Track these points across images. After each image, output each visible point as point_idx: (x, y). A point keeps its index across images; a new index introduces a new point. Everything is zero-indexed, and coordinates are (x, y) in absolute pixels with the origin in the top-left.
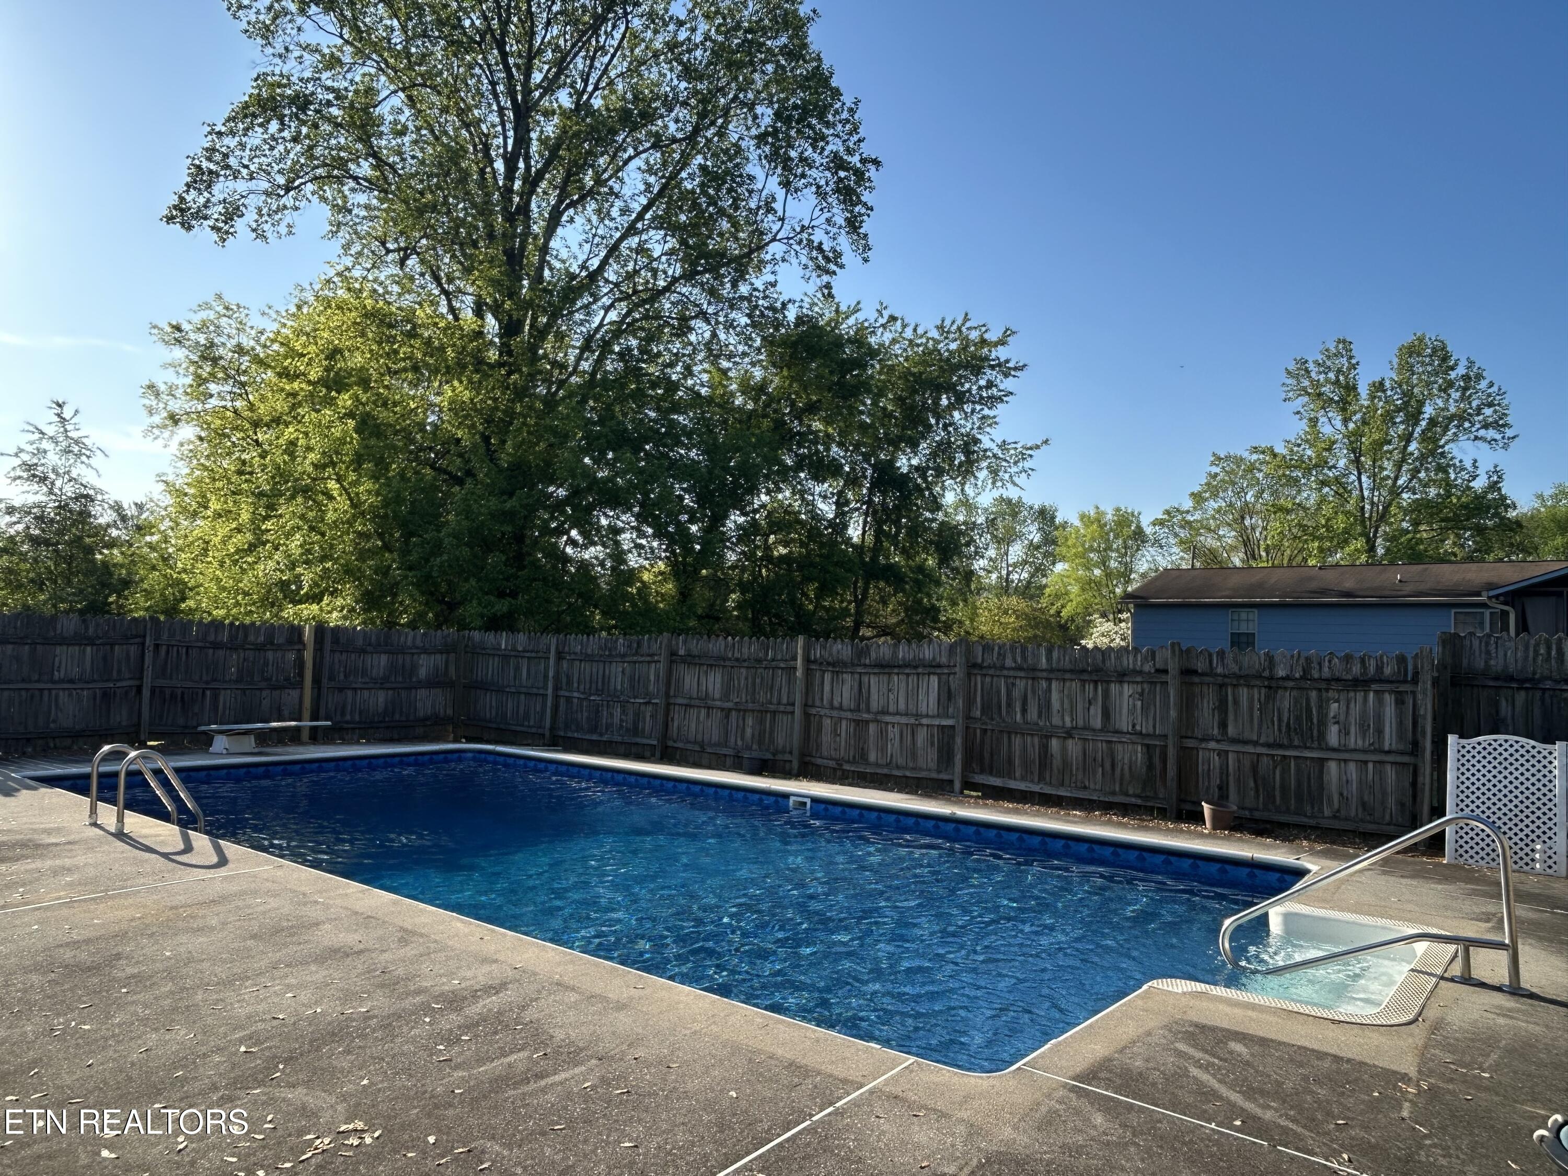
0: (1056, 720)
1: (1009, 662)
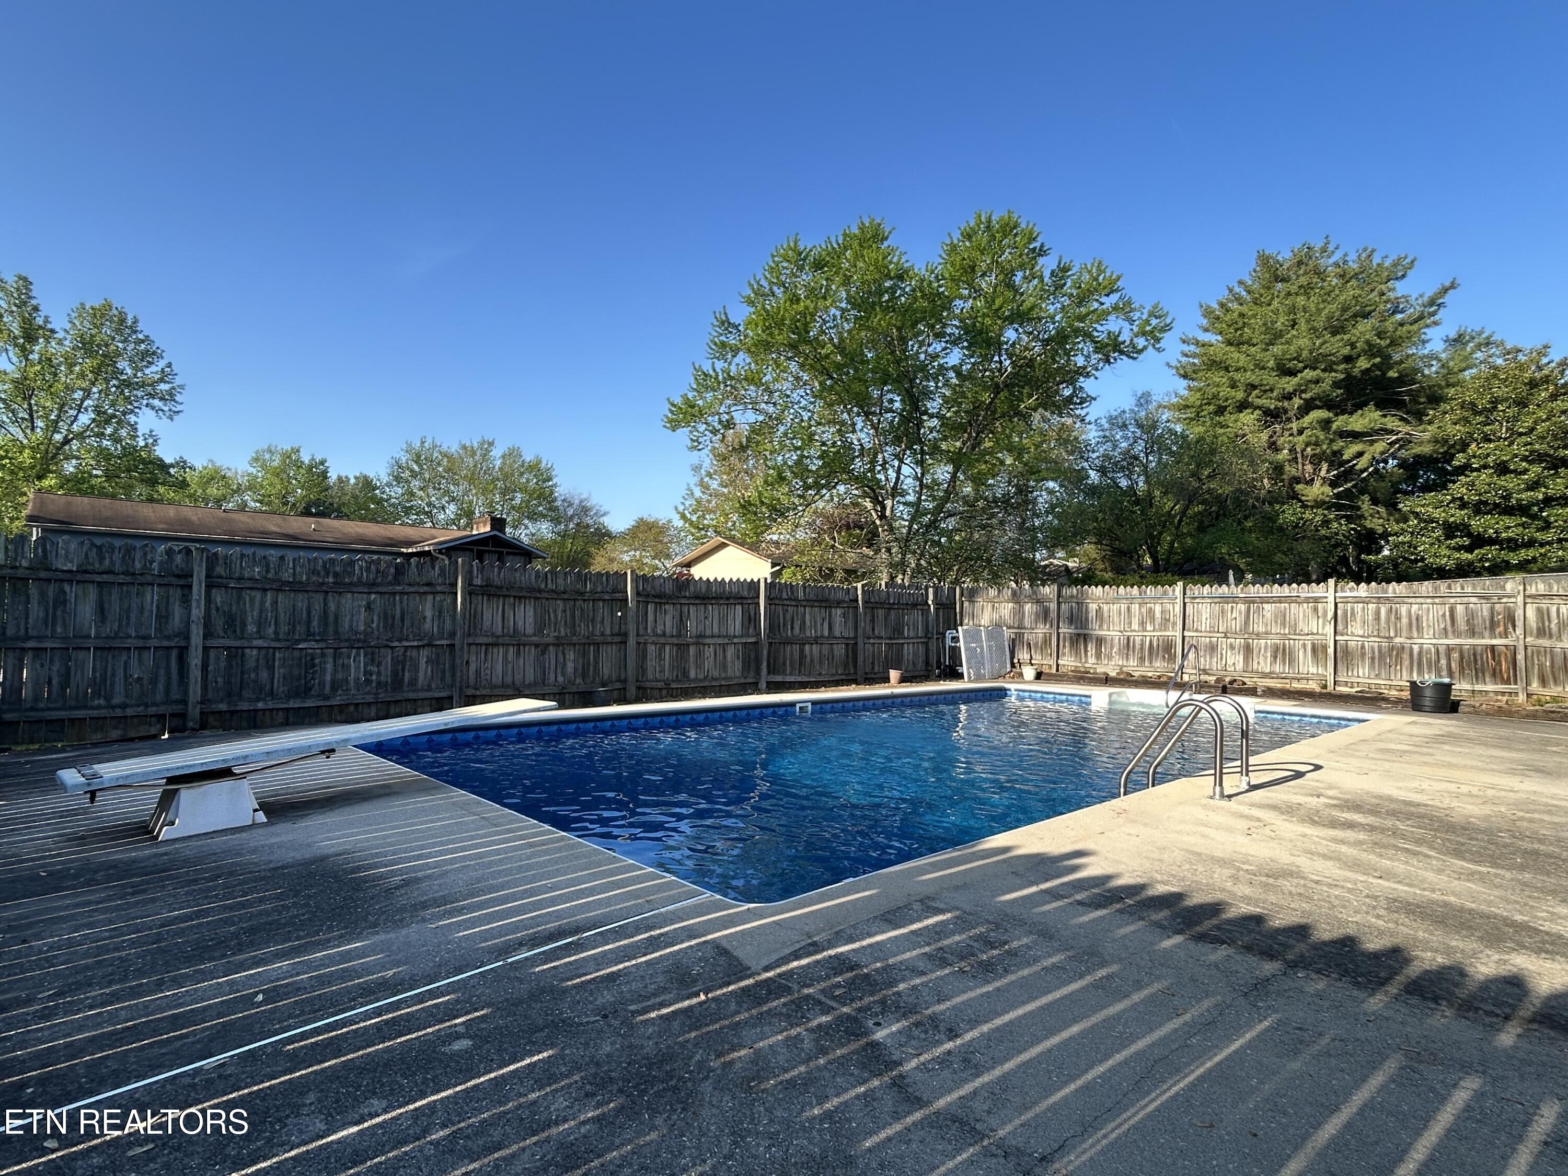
0: (808, 634)
1: (785, 596)
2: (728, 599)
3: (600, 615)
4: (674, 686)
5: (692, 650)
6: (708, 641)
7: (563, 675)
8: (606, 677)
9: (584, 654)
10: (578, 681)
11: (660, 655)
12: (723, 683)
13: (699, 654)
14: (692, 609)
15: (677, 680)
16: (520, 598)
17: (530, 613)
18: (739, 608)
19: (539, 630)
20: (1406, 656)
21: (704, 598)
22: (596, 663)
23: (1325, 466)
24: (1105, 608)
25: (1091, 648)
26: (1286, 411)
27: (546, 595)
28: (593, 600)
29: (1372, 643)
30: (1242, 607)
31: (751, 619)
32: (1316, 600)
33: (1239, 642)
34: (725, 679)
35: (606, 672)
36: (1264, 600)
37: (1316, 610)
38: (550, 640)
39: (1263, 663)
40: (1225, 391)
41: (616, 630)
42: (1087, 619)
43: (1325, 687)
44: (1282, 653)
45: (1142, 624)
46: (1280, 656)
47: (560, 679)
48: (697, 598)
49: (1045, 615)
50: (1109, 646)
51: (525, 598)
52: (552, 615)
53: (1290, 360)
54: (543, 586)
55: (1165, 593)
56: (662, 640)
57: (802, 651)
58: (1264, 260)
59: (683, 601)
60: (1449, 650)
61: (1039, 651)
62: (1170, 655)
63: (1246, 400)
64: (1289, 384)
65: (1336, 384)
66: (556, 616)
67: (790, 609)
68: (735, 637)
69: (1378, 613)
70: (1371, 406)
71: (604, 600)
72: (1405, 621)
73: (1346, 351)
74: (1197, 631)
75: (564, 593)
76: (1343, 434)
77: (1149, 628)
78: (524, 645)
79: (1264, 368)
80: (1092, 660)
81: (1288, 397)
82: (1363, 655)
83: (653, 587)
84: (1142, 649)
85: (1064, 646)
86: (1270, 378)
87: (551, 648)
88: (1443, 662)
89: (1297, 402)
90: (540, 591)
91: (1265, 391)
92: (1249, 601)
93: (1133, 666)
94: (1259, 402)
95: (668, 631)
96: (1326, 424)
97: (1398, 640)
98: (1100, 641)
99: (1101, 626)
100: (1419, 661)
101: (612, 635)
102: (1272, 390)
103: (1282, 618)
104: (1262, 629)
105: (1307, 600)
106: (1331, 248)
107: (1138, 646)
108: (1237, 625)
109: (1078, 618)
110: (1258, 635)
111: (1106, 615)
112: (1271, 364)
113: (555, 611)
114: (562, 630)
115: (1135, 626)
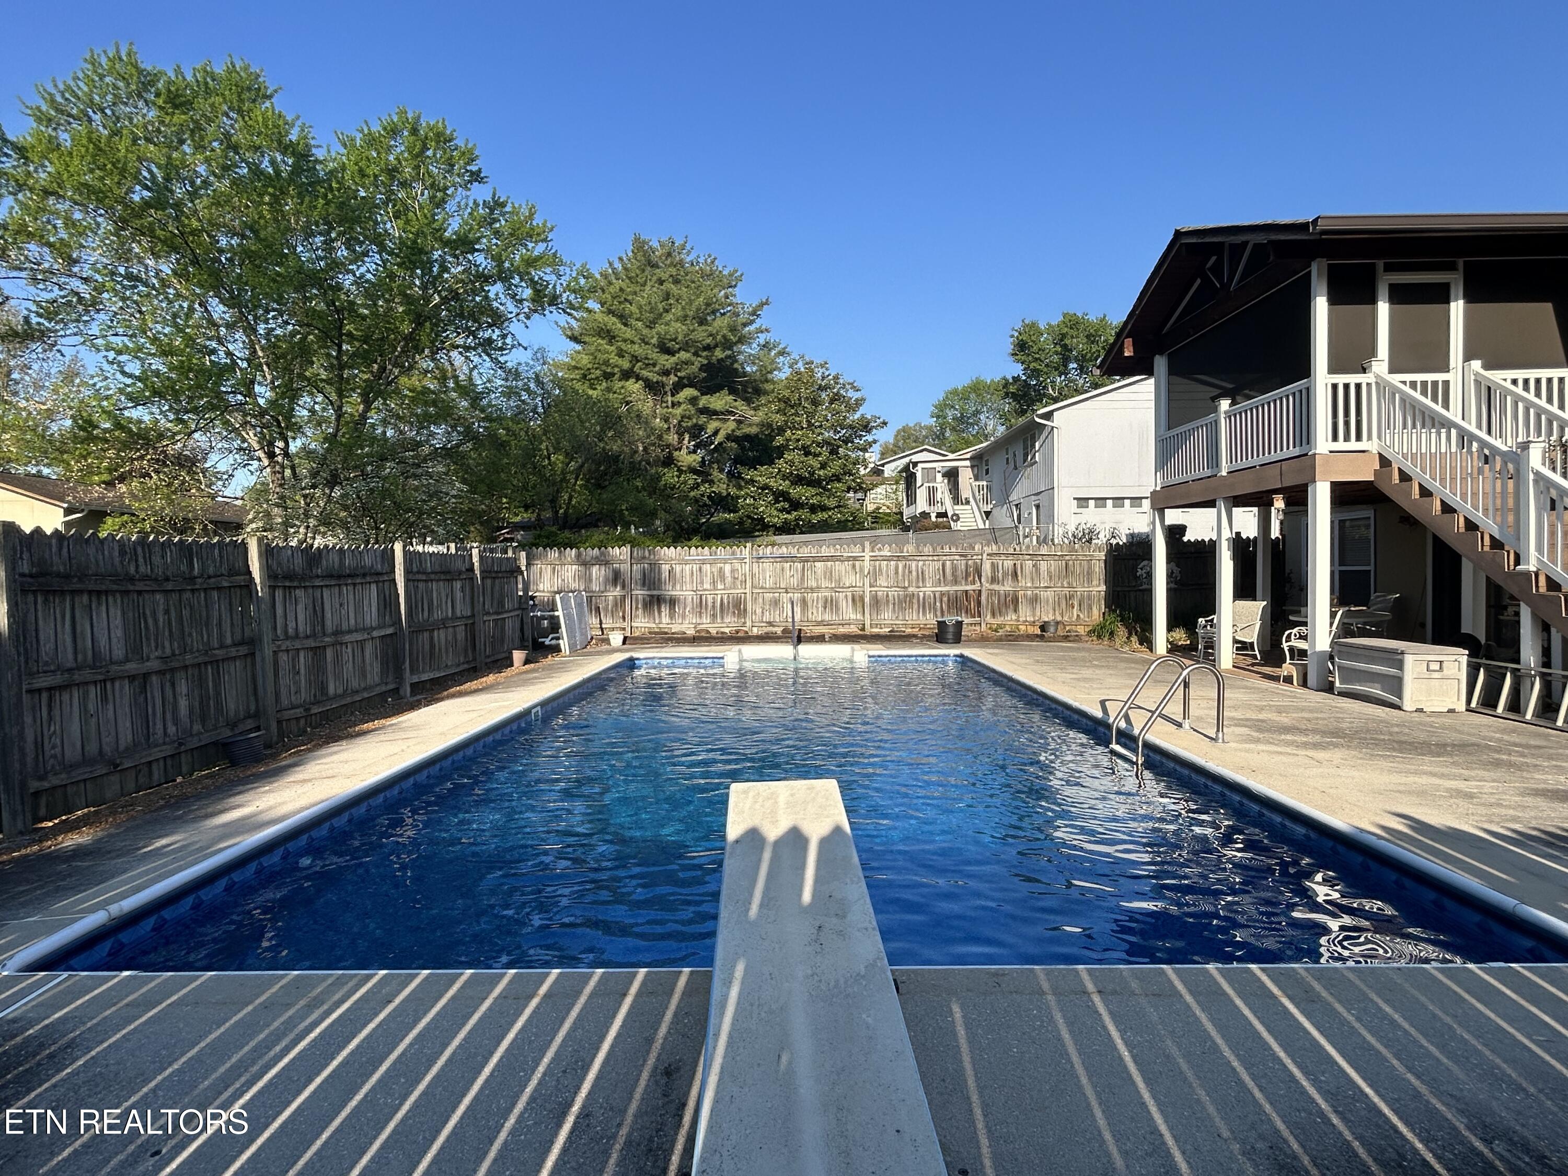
0: (436, 616)
2: (364, 575)
3: (216, 614)
4: (315, 710)
5: (329, 653)
6: (348, 638)
7: (176, 722)
8: (232, 714)
9: (201, 682)
10: (197, 727)
11: (294, 667)
12: (366, 695)
13: (337, 657)
14: (326, 593)
15: (317, 703)
16: (99, 593)
17: (117, 621)
18: (374, 587)
19: (135, 650)
20: (915, 601)
21: (339, 577)
22: (218, 694)
23: (687, 437)
24: (678, 568)
25: (665, 610)
26: (663, 386)
27: (140, 586)
28: (205, 590)
29: (893, 593)
30: (799, 566)
31: (388, 601)
32: (855, 559)
33: (797, 596)
34: (365, 689)
35: (232, 706)
36: (816, 559)
37: (854, 566)
38: (153, 665)
39: (817, 614)
40: (614, 359)
41: (238, 637)
42: (660, 579)
43: (863, 629)
44: (830, 604)
45: (714, 583)
46: (829, 605)
47: (172, 730)
48: (331, 576)
49: (616, 578)
50: (682, 606)
51: (106, 592)
52: (150, 621)
53: (671, 340)
54: (132, 570)
55: (733, 553)
56: (298, 645)
57: (432, 638)
58: (640, 246)
59: (318, 583)
60: (942, 594)
61: (609, 615)
62: (739, 610)
63: (632, 369)
64: (667, 361)
65: (702, 368)
66: (156, 621)
67: (421, 585)
68: (373, 629)
69: (897, 568)
70: (726, 391)
71: (219, 589)
72: (914, 573)
73: (709, 340)
74: (762, 588)
75: (167, 579)
76: (705, 411)
77: (720, 587)
78: (113, 680)
79: (647, 343)
80: (665, 619)
81: (666, 373)
82: (888, 601)
83: (279, 564)
84: (714, 607)
85: (637, 608)
86: (654, 355)
87: (154, 679)
88: (938, 604)
89: (673, 379)
90: (132, 579)
91: (647, 365)
92: (804, 560)
93: (707, 624)
94: (645, 373)
95: (301, 628)
96: (693, 401)
97: (911, 589)
98: (673, 602)
99: (674, 585)
100: (925, 605)
101: (235, 645)
102: (654, 365)
103: (829, 575)
104: (814, 585)
105: (849, 559)
106: (688, 247)
107: (710, 604)
108: (795, 582)
109: (651, 579)
110: (812, 589)
111: (678, 575)
112: (654, 341)
113: (154, 613)
114: (167, 644)
115: (707, 586)
